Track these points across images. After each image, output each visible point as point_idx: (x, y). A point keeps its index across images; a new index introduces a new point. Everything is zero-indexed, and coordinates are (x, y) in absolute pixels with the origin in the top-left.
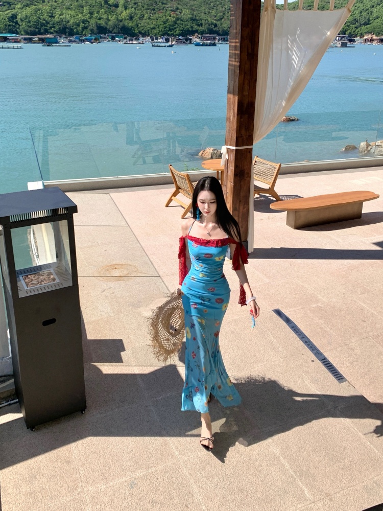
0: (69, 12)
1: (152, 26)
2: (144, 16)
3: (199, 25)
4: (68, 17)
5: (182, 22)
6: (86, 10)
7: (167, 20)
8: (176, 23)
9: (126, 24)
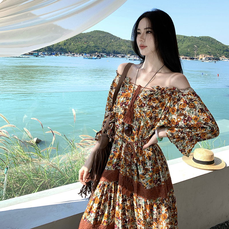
1: (75, 48)
2: (71, 44)
3: (98, 49)
5: (90, 47)
7: (83, 46)
8: (87, 48)
9: (62, 47)
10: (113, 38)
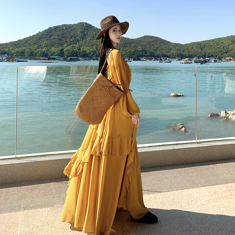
0: (87, 47)
1: (124, 53)
2: (120, 49)
3: (145, 53)
4: (86, 50)
5: (137, 52)
6: (94, 47)
7: (131, 51)
10: (162, 42)
